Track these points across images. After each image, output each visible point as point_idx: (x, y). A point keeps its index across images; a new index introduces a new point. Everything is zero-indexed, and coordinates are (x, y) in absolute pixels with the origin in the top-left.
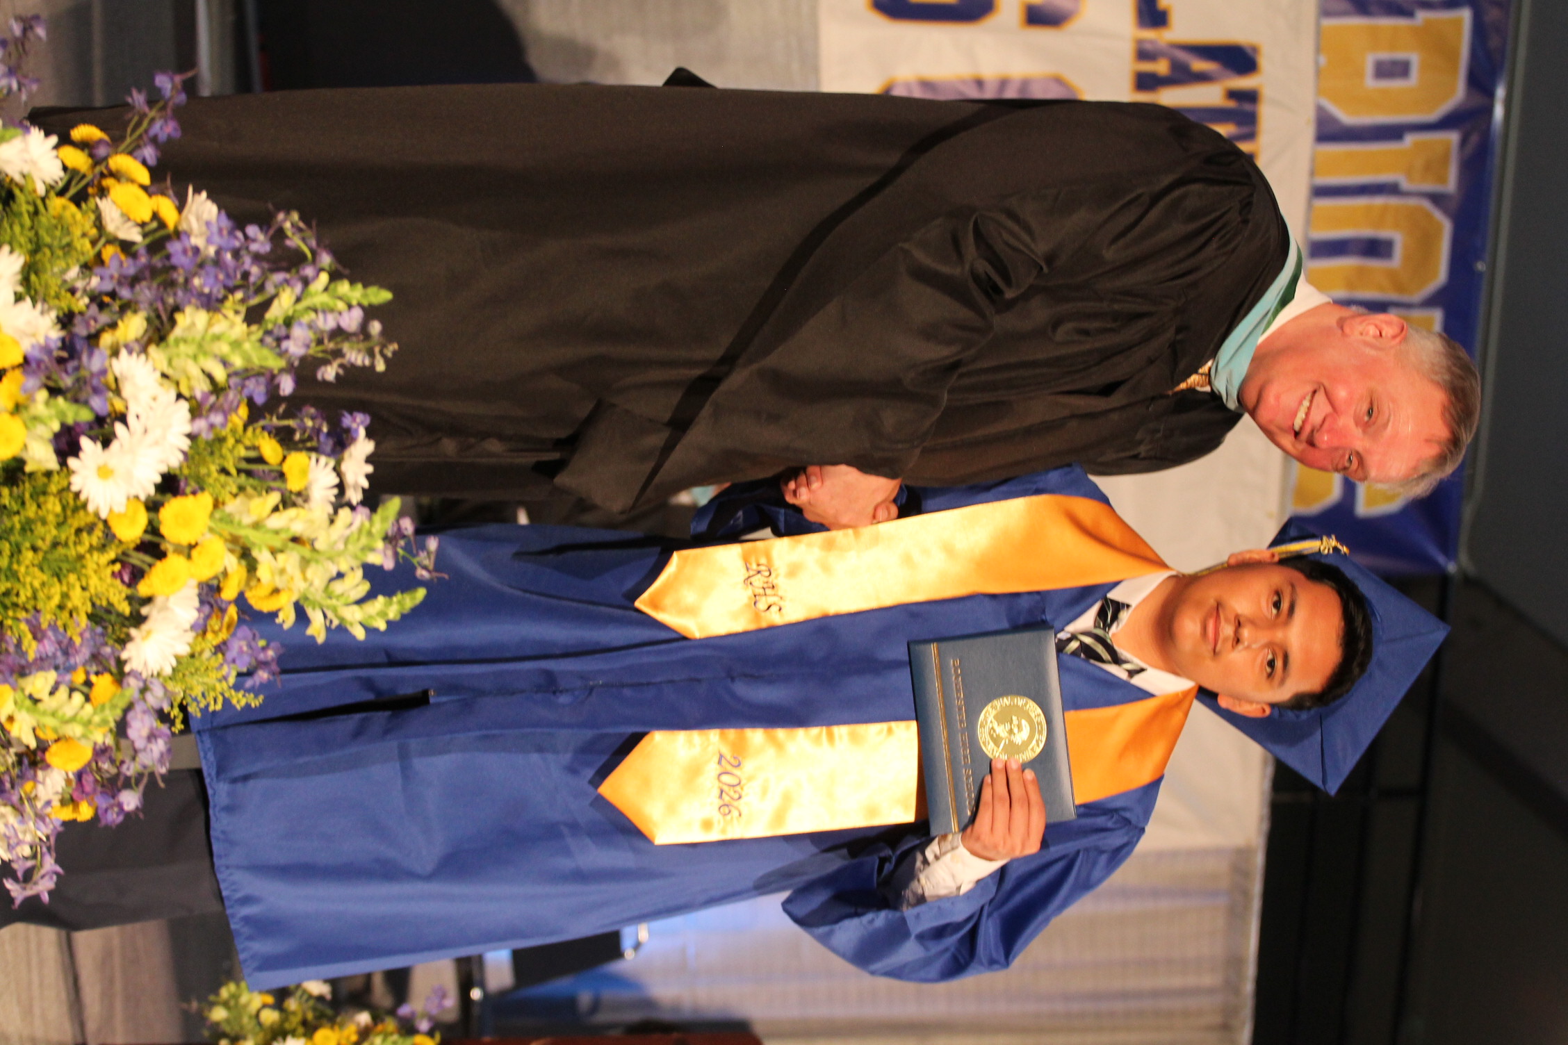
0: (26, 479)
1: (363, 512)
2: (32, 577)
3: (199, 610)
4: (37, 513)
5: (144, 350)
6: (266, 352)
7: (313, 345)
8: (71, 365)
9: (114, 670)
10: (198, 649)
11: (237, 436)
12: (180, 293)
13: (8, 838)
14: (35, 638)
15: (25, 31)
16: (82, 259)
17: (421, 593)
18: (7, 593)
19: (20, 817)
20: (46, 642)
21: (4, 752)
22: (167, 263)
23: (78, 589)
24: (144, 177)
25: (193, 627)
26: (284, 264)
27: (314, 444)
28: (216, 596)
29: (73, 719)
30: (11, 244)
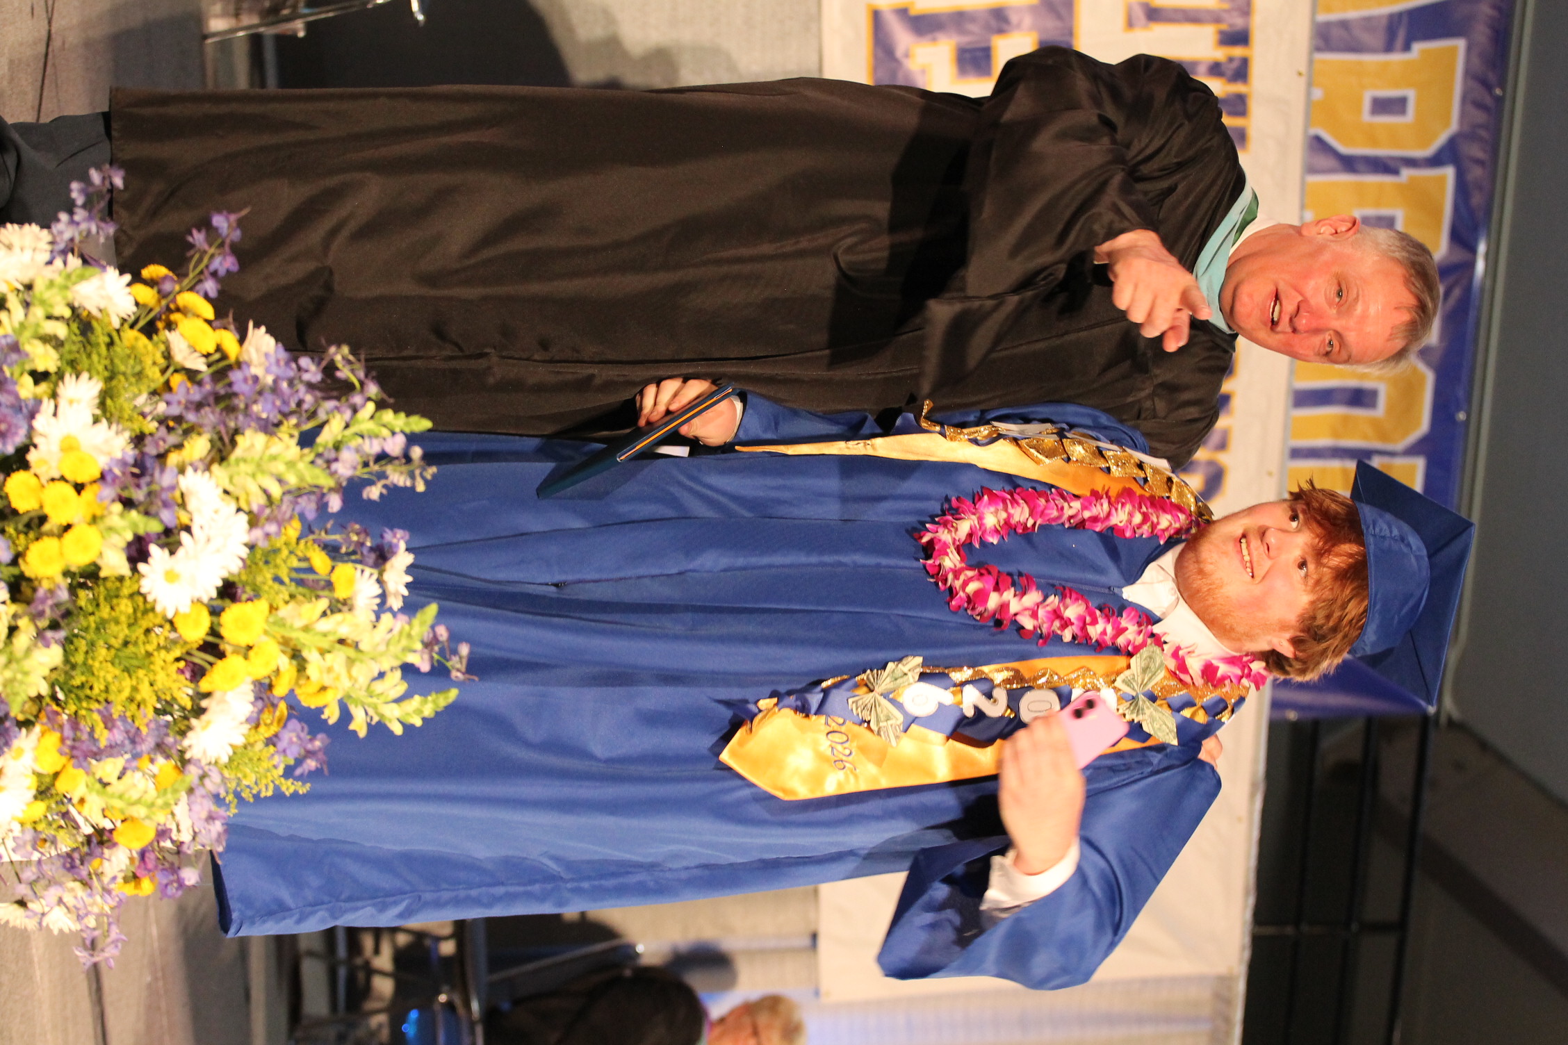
0: (100, 582)
1: (403, 618)
2: (105, 672)
3: (252, 703)
4: (110, 614)
5: (208, 468)
6: (317, 471)
7: (360, 467)
8: (144, 481)
9: (176, 757)
10: (252, 740)
11: (291, 549)
12: (241, 418)
13: (78, 909)
14: (106, 728)
15: (104, 179)
16: (153, 386)
17: (453, 694)
18: (82, 686)
19: (89, 890)
20: (115, 731)
21: (75, 832)
22: (229, 390)
23: (147, 684)
24: (209, 312)
25: (248, 720)
26: (335, 393)
27: (358, 557)
28: (269, 693)
29: (138, 802)
30: (89, 371)
